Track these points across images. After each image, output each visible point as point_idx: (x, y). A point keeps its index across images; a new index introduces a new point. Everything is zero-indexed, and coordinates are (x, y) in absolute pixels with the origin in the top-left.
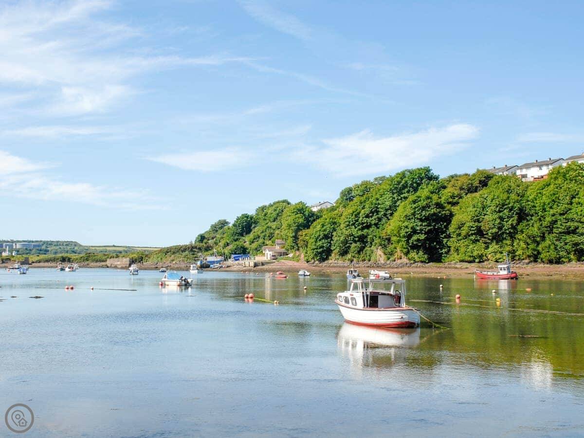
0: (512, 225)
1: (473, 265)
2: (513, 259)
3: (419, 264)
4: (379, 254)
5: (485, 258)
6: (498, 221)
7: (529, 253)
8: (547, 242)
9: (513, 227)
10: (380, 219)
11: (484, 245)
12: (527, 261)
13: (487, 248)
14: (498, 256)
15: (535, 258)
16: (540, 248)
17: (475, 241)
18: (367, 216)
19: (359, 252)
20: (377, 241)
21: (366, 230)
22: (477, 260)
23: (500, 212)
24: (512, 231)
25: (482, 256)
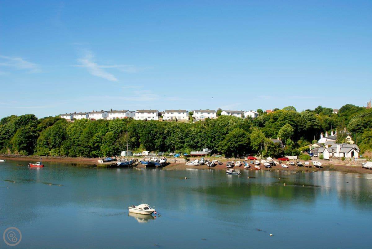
2: (59, 155)
6: (54, 140)
7: (65, 153)
10: (10, 136)
12: (64, 156)
14: (54, 154)
16: (69, 151)
20: (8, 145)
23: (55, 136)
24: (59, 144)
25: (48, 153)
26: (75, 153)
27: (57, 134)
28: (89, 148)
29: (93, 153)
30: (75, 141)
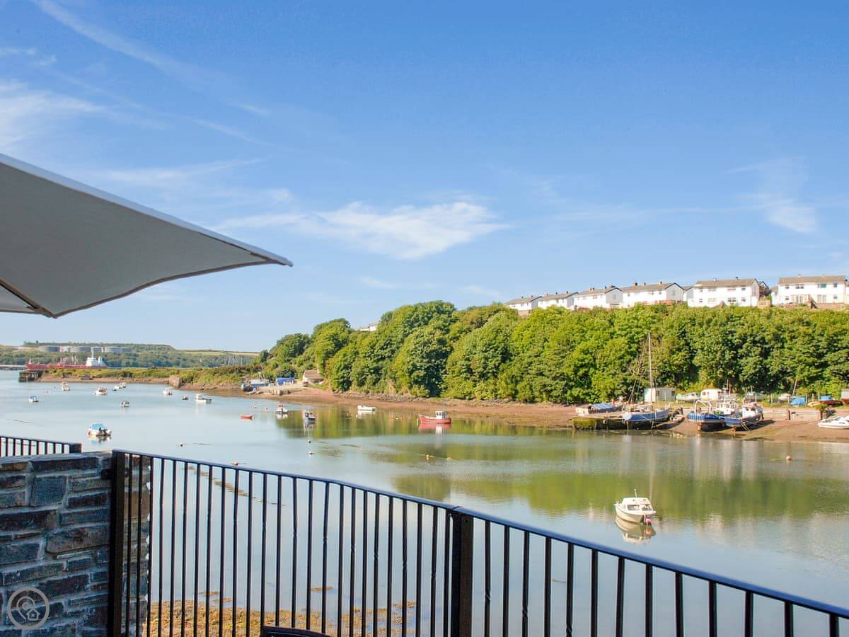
0: (495, 365)
1: (463, 401)
2: (496, 396)
3: (421, 399)
4: (390, 388)
5: (473, 396)
6: (483, 361)
7: (509, 392)
8: (524, 383)
9: (497, 368)
10: (393, 352)
11: (472, 383)
12: (507, 400)
13: (475, 386)
14: (483, 394)
15: (514, 397)
16: (518, 387)
17: (467, 378)
18: (382, 348)
19: (374, 384)
20: (389, 373)
21: (381, 362)
22: (467, 397)
23: (486, 351)
24: (495, 371)
25: (470, 393)
26: (532, 392)
27: (490, 345)
28: (564, 379)
29: (573, 392)
30: (531, 363)
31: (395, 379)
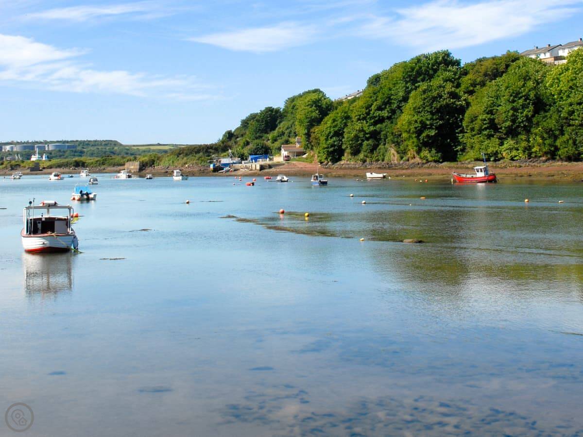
0: (526, 116)
1: (488, 164)
2: (530, 155)
4: (392, 153)
5: (500, 156)
7: (546, 149)
9: (529, 119)
10: (393, 112)
11: (498, 141)
12: (544, 158)
13: (502, 144)
14: (513, 154)
15: (553, 154)
18: (379, 109)
19: (372, 151)
20: (390, 138)
21: (379, 126)
22: (492, 159)
24: (527, 124)
25: (497, 153)
26: (577, 148)
27: (518, 94)
30: (573, 112)
31: (398, 144)
